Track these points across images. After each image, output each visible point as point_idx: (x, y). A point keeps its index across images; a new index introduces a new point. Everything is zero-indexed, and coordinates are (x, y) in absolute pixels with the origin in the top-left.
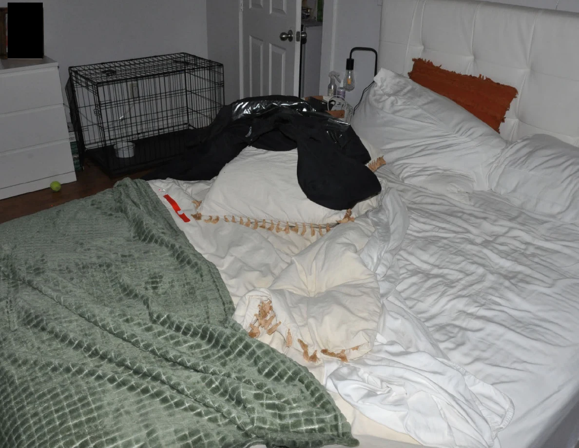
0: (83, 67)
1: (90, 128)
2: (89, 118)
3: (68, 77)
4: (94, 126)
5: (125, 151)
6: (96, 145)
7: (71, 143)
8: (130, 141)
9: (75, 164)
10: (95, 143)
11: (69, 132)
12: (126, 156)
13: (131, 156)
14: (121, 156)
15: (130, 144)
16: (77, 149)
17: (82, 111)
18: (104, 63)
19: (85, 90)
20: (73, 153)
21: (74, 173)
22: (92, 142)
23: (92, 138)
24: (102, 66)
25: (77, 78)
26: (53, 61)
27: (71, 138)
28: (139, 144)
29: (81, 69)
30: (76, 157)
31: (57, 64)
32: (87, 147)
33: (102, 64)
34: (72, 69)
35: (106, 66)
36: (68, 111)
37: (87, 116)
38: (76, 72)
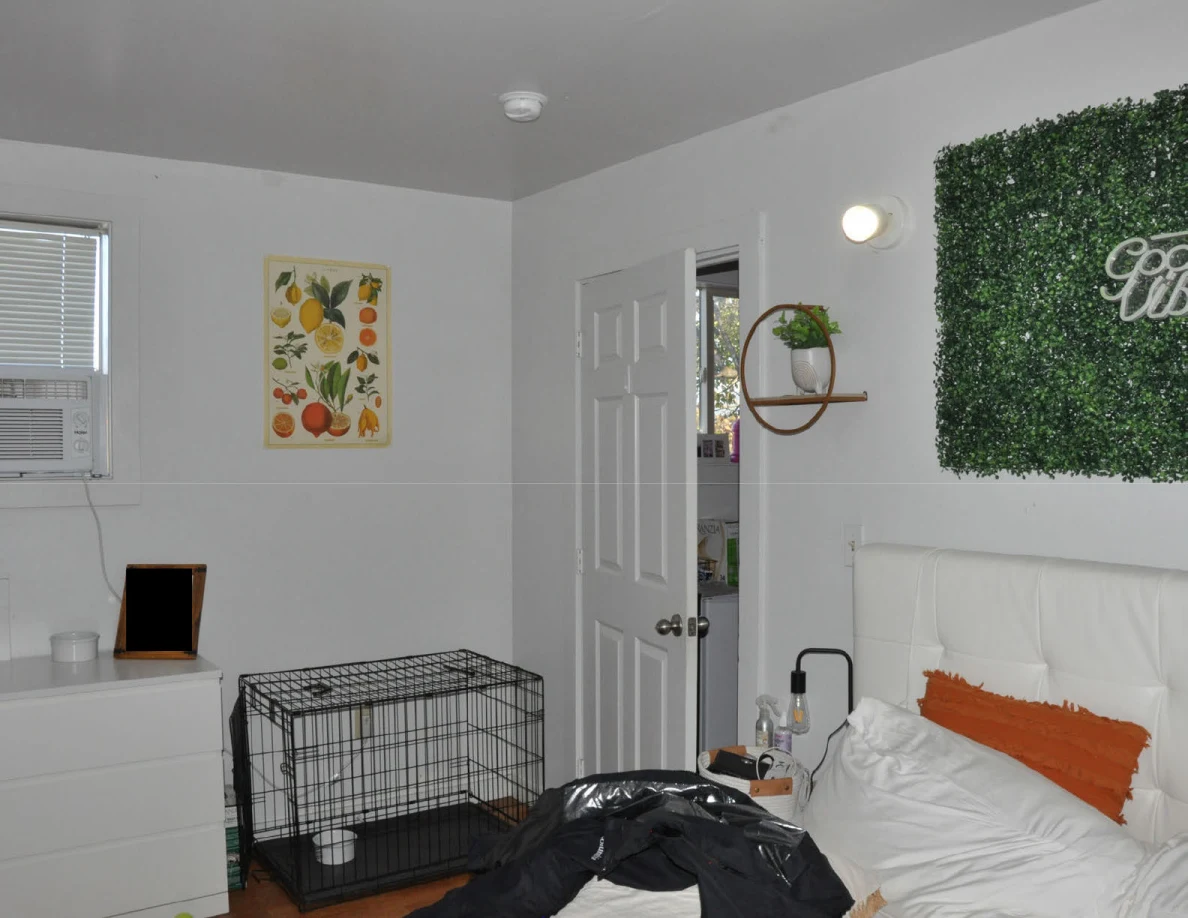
0: (267, 676)
1: (269, 796)
2: (269, 776)
3: (236, 695)
4: (277, 792)
5: (337, 851)
6: (277, 832)
7: (227, 829)
8: (348, 828)
9: (229, 876)
10: (275, 828)
11: (227, 807)
12: (338, 861)
13: (346, 860)
14: (327, 861)
15: (349, 835)
16: (237, 842)
17: (256, 762)
18: (308, 669)
19: (266, 721)
20: (229, 852)
21: (227, 895)
22: (269, 825)
23: (270, 819)
24: (304, 676)
25: (253, 699)
26: (212, 667)
27: (226, 821)
28: (366, 834)
29: (263, 680)
30: (234, 859)
31: (219, 674)
32: (256, 836)
33: (305, 670)
34: (247, 679)
35: (313, 674)
36: (230, 765)
37: (266, 770)
38: (253, 687)
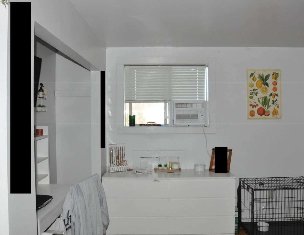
0: (247, 179)
1: (246, 211)
3: (239, 184)
4: (248, 210)
5: (264, 228)
6: (247, 220)
7: (235, 217)
8: (267, 222)
9: (235, 230)
10: (247, 219)
11: (235, 211)
12: (264, 230)
13: (267, 231)
14: (261, 230)
15: (268, 224)
16: (237, 221)
17: (243, 201)
18: (258, 178)
19: (246, 191)
20: (236, 223)
22: (245, 218)
23: (246, 216)
24: (256, 180)
25: (243, 184)
26: (233, 176)
27: (236, 215)
28: (272, 224)
29: (245, 180)
30: (236, 225)
31: (235, 177)
32: (242, 220)
33: (257, 178)
34: (241, 179)
35: (259, 180)
36: (237, 201)
37: (246, 204)
38: (243, 181)
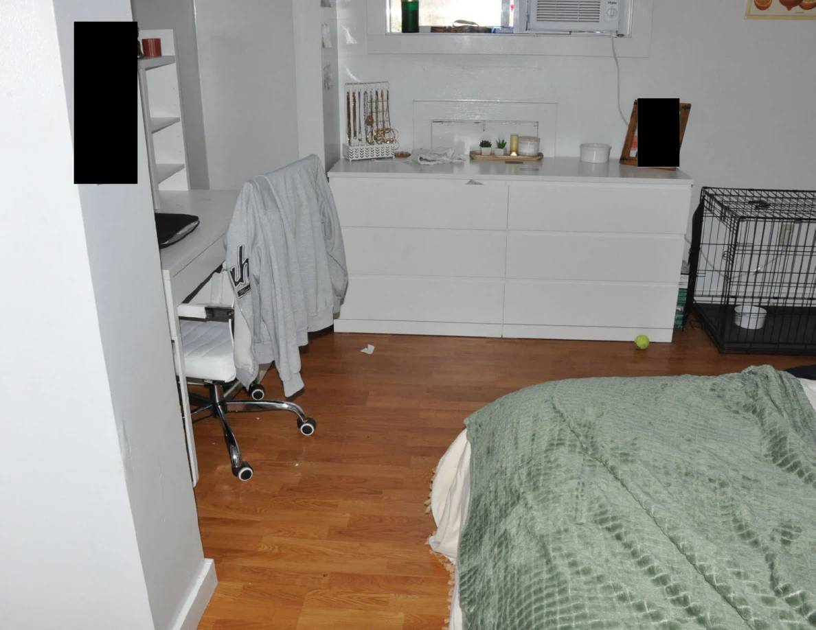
0: (722, 190)
1: (709, 274)
2: (711, 260)
3: (697, 203)
4: (714, 272)
5: (750, 319)
6: (710, 299)
7: (680, 289)
8: (764, 307)
9: (676, 320)
10: (709, 296)
11: (682, 274)
12: (752, 327)
13: (758, 328)
14: (744, 325)
15: (763, 311)
16: (685, 299)
17: (704, 248)
18: (753, 190)
19: (716, 221)
20: (678, 304)
21: (672, 331)
22: (705, 293)
23: (709, 289)
24: (749, 194)
25: (710, 204)
26: (687, 177)
27: (681, 283)
28: (774, 313)
29: (718, 192)
30: (680, 309)
31: (691, 182)
32: (695, 298)
33: (750, 190)
34: (707, 190)
35: (756, 194)
36: (689, 246)
37: (712, 256)
38: (711, 196)
